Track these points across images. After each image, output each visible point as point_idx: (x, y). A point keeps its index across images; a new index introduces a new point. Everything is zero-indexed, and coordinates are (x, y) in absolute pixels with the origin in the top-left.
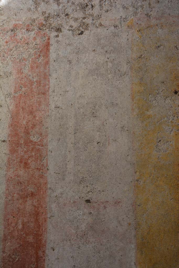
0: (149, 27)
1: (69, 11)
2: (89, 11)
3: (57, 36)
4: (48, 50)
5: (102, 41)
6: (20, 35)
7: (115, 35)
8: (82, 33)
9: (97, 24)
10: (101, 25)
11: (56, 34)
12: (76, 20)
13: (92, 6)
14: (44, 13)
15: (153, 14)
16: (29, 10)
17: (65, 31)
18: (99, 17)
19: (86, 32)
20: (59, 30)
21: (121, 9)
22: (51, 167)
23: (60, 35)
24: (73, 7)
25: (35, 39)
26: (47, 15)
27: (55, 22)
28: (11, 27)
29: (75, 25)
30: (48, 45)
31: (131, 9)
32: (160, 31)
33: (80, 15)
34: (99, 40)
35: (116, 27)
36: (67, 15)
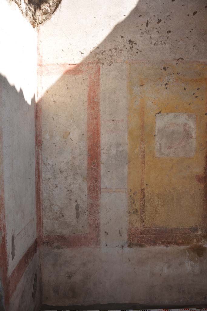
0: (133, 63)
1: (106, 57)
2: (113, 57)
3: (102, 66)
4: (99, 70)
5: (118, 68)
6: (91, 65)
7: (122, 66)
8: (111, 65)
9: (116, 62)
10: (117, 62)
11: (102, 65)
12: (109, 60)
13: (114, 56)
14: (98, 58)
15: (134, 59)
16: (93, 57)
17: (105, 64)
18: (116, 59)
19: (112, 65)
20: (103, 64)
21: (123, 57)
22: (101, 110)
23: (104, 65)
24: (108, 56)
25: (95, 67)
26: (99, 59)
27: (102, 61)
28: (87, 63)
29: (108, 62)
30: (99, 69)
31: (127, 57)
32: (136, 65)
33: (110, 59)
34: (116, 67)
35: (122, 63)
36: (106, 59)
